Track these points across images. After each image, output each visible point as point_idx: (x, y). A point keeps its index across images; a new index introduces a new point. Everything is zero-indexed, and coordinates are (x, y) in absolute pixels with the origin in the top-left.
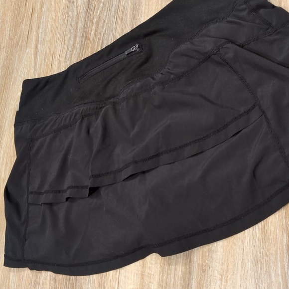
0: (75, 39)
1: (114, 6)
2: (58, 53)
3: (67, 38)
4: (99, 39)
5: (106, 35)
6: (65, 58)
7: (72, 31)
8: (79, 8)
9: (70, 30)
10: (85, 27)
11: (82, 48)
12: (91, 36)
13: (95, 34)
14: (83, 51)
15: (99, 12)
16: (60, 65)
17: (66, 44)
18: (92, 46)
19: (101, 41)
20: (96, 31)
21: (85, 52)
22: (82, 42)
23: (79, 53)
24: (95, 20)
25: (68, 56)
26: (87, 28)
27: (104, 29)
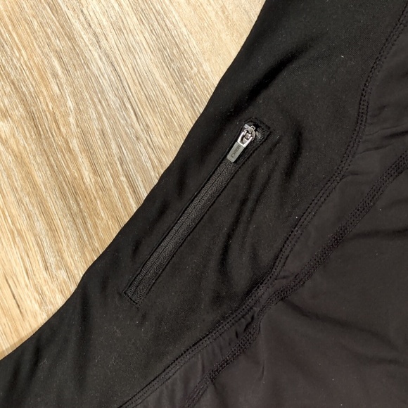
0: (45, 212)
1: (106, 85)
2: (19, 269)
3: (23, 223)
4: (115, 176)
5: (128, 157)
6: (46, 269)
7: (26, 200)
8: (12, 141)
9: (20, 202)
10: (56, 172)
11: (79, 221)
12: (87, 180)
13: (95, 172)
14: (86, 228)
15: (72, 120)
16: (41, 294)
17: (30, 238)
18: (104, 203)
19: (123, 179)
20: (93, 165)
21: (95, 226)
22: (70, 209)
23: (80, 237)
24: (75, 144)
25: (52, 260)
26: (63, 174)
27: (114, 146)
